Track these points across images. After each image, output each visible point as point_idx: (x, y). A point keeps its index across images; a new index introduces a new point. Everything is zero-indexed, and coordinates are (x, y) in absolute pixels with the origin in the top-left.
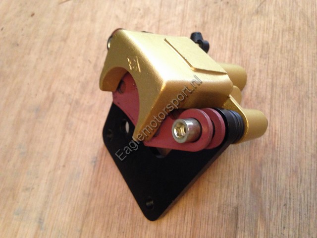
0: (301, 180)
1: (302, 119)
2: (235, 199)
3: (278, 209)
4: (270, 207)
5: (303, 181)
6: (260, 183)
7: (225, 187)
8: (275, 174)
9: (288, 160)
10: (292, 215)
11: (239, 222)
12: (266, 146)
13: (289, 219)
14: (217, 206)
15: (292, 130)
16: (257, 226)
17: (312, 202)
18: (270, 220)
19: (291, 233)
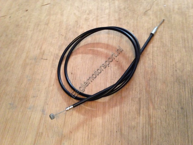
0: (167, 86)
1: (167, 61)
2: (139, 95)
3: (158, 98)
4: (154, 97)
5: (168, 86)
6: (149, 88)
7: (134, 90)
8: (156, 84)
9: (161, 78)
10: (164, 100)
11: (141, 104)
12: (151, 72)
13: (163, 102)
14: (131, 98)
15: (162, 65)
16: (149, 106)
17: (172, 94)
18: (155, 102)
19: (164, 107)
